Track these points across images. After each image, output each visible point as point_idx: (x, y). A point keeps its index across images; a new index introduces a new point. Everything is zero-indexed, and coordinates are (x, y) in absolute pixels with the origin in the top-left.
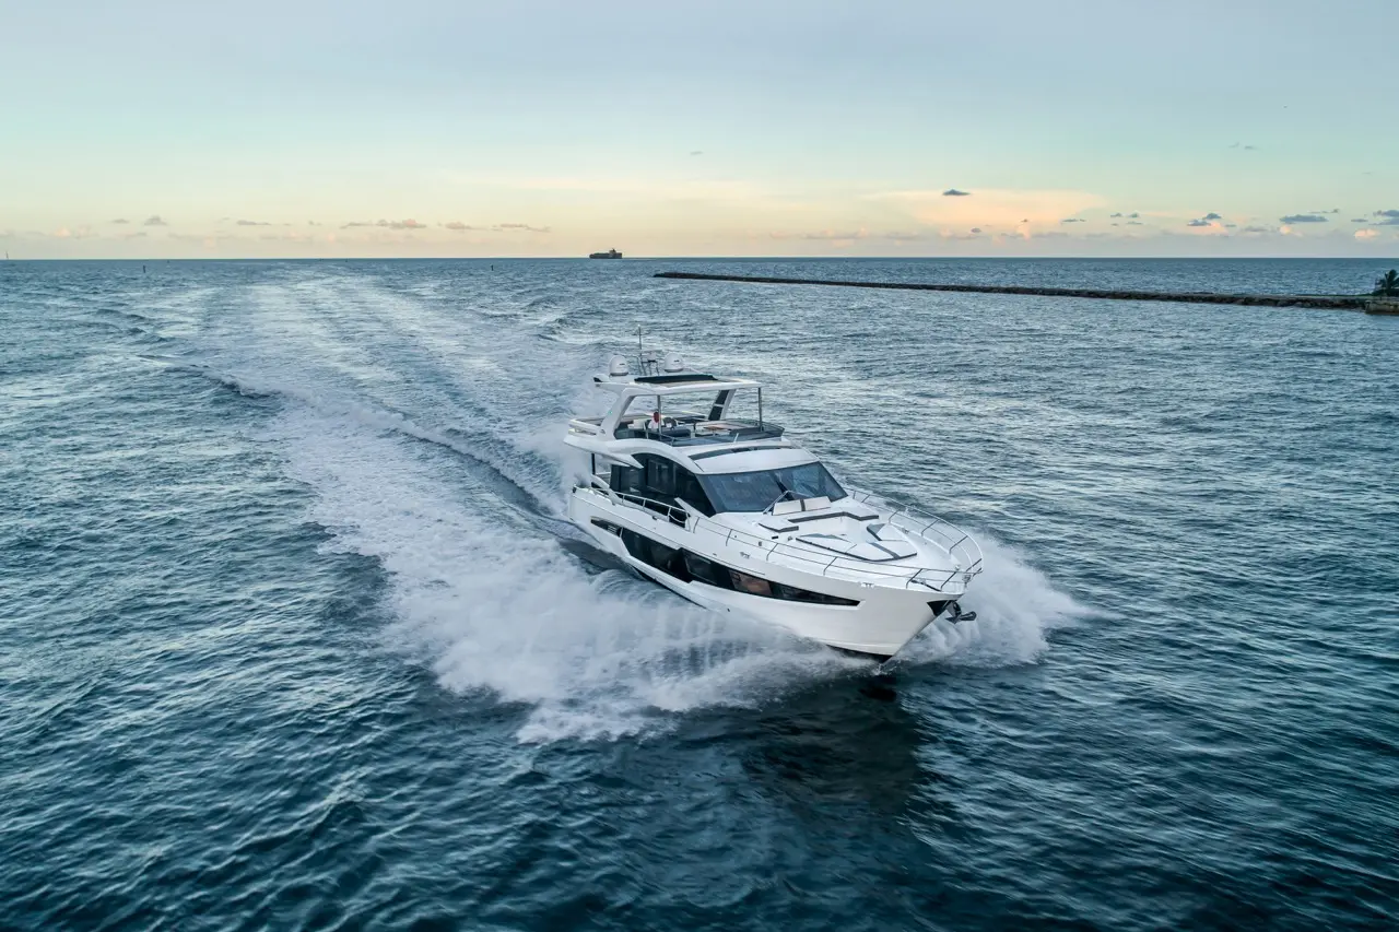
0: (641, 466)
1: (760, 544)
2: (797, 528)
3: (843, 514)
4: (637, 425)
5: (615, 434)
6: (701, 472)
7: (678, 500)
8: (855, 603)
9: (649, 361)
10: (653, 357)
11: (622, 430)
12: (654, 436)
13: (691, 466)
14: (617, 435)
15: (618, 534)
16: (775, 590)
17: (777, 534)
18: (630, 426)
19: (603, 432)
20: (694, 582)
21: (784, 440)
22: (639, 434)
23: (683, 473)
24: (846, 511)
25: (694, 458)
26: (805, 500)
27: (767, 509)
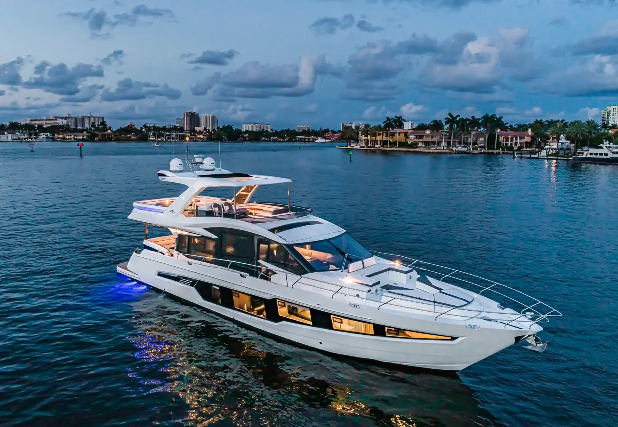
0: (215, 237)
3: (390, 269)
5: (183, 213)
6: (285, 242)
7: (260, 261)
8: (454, 338)
9: (197, 163)
13: (274, 238)
17: (370, 288)
19: (172, 211)
20: (284, 322)
24: (391, 267)
26: (364, 260)
27: (343, 268)
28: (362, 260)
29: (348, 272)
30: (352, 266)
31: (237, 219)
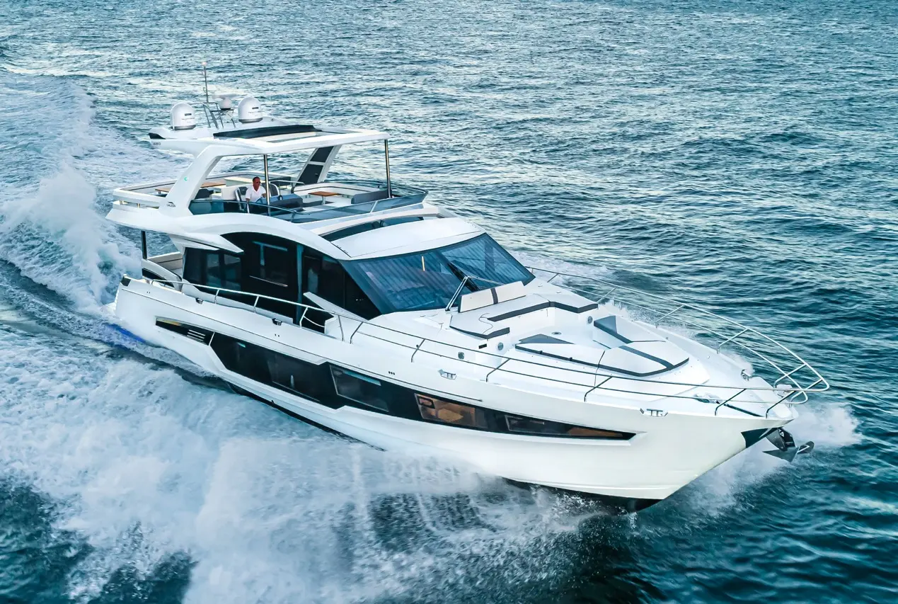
0: (238, 250)
1: (461, 356)
2: (506, 331)
3: (549, 304)
4: (226, 193)
5: (190, 208)
6: (346, 258)
7: (308, 295)
8: (627, 436)
9: (224, 110)
10: (227, 104)
11: (203, 202)
12: (257, 209)
13: (330, 249)
14: (195, 208)
15: (206, 341)
16: (496, 421)
17: (484, 342)
18: (215, 196)
19: (171, 204)
20: (346, 408)
21: (427, 206)
22: (231, 207)
23: (313, 257)
24: (552, 300)
25: (330, 237)
26: (497, 289)
27: (450, 304)
28: (492, 287)
29: (459, 311)
30: (468, 300)
31: (272, 216)
